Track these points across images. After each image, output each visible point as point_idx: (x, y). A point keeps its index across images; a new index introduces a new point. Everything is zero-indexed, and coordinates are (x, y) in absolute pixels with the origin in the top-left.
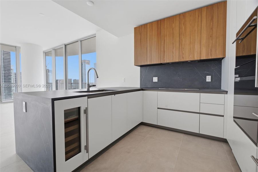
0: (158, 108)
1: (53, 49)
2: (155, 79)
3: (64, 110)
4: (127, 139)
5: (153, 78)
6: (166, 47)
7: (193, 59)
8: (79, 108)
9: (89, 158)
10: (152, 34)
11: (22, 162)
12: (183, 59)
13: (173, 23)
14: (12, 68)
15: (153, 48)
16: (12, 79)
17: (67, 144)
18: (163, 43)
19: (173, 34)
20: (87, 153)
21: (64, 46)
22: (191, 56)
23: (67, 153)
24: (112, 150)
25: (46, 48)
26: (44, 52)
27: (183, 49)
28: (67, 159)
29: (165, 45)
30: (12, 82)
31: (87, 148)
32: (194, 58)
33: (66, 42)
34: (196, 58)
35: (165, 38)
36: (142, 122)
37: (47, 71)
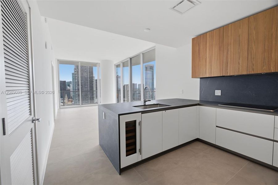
0: (217, 126)
1: (121, 62)
2: (218, 93)
3: (126, 122)
4: (178, 152)
5: (216, 91)
6: (229, 57)
7: (268, 72)
8: (135, 121)
9: (143, 159)
10: (213, 44)
11: (102, 151)
12: (253, 71)
13: (240, 28)
14: (94, 76)
15: (213, 59)
16: (94, 85)
17: (127, 145)
18: (226, 53)
19: (240, 41)
20: (141, 154)
21: (129, 60)
22: (265, 67)
23: (127, 151)
24: (162, 159)
25: (116, 62)
26: (115, 65)
27: (254, 58)
28: (127, 156)
29: (228, 55)
30: (94, 89)
31: (140, 151)
32: (269, 70)
33: (131, 56)
34: (272, 70)
35: (229, 48)
36: (198, 138)
37: (118, 77)
